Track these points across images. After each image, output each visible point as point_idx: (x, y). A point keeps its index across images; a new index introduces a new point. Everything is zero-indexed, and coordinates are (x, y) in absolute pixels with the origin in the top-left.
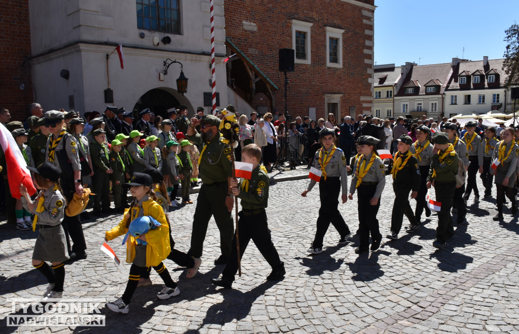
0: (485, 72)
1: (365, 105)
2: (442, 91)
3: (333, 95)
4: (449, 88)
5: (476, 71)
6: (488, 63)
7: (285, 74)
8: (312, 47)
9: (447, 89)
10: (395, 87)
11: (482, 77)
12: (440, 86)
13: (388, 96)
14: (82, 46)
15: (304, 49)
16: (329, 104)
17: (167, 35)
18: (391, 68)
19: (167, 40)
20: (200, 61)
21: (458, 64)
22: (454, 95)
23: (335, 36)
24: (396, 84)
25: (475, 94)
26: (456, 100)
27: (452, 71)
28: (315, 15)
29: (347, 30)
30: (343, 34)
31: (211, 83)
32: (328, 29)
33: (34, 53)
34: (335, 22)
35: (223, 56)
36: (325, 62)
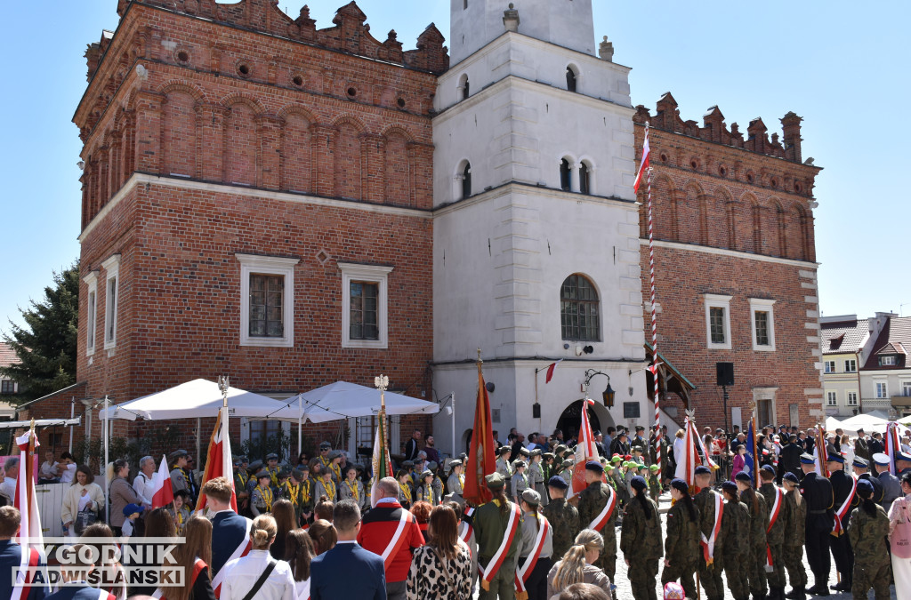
1: (811, 401)
3: (764, 389)
7: (724, 388)
8: (732, 326)
10: (859, 355)
13: (848, 369)
14: (517, 363)
15: (721, 330)
16: (759, 401)
17: (589, 344)
18: (851, 323)
19: (589, 350)
20: (620, 368)
23: (762, 309)
24: (861, 349)
28: (734, 285)
29: (780, 299)
30: (774, 306)
31: (631, 391)
32: (753, 301)
33: (437, 358)
34: (762, 290)
35: (642, 361)
36: (751, 345)
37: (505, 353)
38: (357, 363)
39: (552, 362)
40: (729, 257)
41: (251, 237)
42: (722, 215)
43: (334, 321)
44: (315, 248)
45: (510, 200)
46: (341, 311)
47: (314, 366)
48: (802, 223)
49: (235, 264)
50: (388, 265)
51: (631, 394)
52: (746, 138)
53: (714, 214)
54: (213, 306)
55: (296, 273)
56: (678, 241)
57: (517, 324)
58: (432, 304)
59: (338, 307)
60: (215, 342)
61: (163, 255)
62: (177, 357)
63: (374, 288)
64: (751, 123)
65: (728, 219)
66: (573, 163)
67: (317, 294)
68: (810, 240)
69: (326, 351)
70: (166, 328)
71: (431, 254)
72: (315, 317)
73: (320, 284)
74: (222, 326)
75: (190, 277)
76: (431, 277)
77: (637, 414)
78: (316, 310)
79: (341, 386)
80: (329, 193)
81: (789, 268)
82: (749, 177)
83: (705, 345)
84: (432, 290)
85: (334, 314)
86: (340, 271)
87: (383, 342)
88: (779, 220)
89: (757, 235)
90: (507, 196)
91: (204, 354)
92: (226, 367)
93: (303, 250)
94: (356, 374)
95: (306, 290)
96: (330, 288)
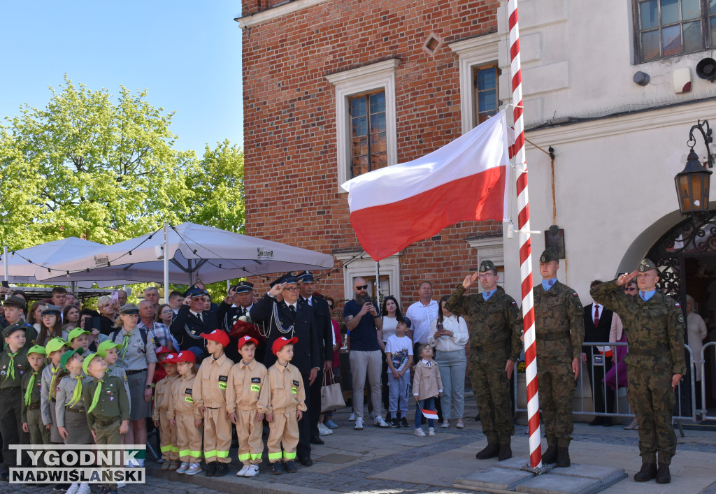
19: (706, 70)
41: (346, 49)
44: (422, 35)
46: (460, 118)
49: (331, 90)
54: (311, 150)
55: (396, 80)
59: (456, 113)
60: (315, 193)
61: (265, 103)
62: (282, 217)
67: (427, 102)
70: (271, 185)
72: (424, 136)
73: (430, 85)
74: (320, 172)
75: (289, 120)
78: (426, 125)
85: (452, 126)
86: (456, 57)
91: (305, 210)
92: (328, 222)
93: (406, 45)
95: (412, 100)
96: (444, 88)
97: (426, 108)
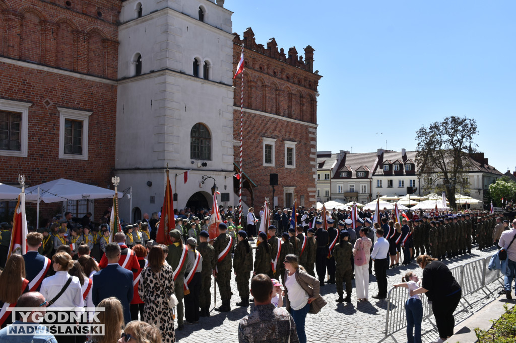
0: (404, 161)
1: (311, 194)
2: (370, 175)
3: (289, 188)
4: (376, 174)
5: (396, 161)
6: (405, 154)
7: (273, 186)
8: (275, 155)
9: (374, 175)
10: (331, 171)
11: (401, 165)
12: (368, 172)
13: (326, 178)
15: (270, 156)
16: (286, 194)
17: (205, 162)
18: (328, 155)
19: (204, 165)
20: (220, 175)
21: (383, 154)
22: (380, 179)
23: (290, 146)
24: (332, 169)
25: (396, 179)
26: (381, 183)
27: (377, 160)
28: (278, 133)
29: (299, 142)
30: (296, 145)
31: (225, 187)
32: (286, 142)
33: (117, 166)
34: (291, 137)
35: (232, 172)
36: (284, 165)
37: (158, 164)
38: (68, 168)
39: (185, 171)
40: (276, 119)
42: (273, 96)
43: (54, 143)
44: (43, 97)
45: (165, 79)
46: (59, 136)
47: (41, 169)
48: (311, 104)
50: (89, 111)
51: (225, 189)
52: (287, 57)
53: (270, 95)
55: (29, 112)
56: (251, 109)
57: (166, 149)
58: (115, 135)
59: (57, 134)
63: (80, 124)
64: (291, 49)
65: (276, 99)
66: (200, 61)
67: (44, 126)
68: (314, 113)
69: (49, 160)
71: (116, 106)
72: (41, 139)
73: (46, 119)
76: (115, 119)
77: (228, 200)
78: (43, 135)
79: (62, 181)
80: (52, 64)
81: (304, 126)
82: (288, 78)
83: (262, 164)
84: (115, 127)
85: (55, 138)
86: (59, 112)
87: (85, 156)
88: (300, 101)
89: (290, 107)
90: (163, 77)
93: (34, 98)
94: (68, 174)
95: (36, 122)
96: (52, 122)
97: (43, 128)
